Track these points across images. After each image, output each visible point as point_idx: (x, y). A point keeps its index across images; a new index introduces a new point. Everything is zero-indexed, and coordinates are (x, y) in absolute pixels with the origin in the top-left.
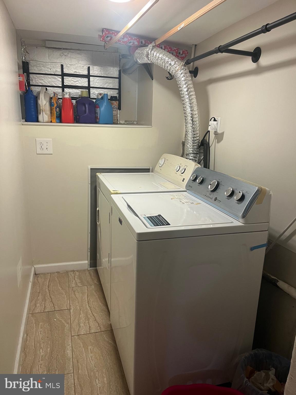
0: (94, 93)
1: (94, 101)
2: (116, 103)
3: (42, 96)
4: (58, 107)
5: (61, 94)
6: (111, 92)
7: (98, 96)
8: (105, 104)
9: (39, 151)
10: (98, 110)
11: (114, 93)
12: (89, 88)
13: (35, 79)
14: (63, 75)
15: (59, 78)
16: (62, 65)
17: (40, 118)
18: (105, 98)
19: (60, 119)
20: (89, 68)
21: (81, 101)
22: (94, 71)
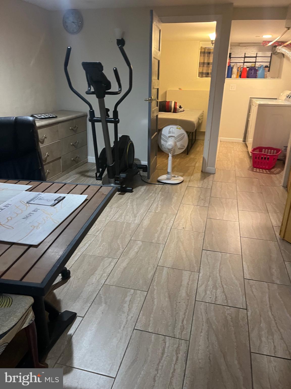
0: (258, 65)
1: (257, 68)
2: (267, 69)
3: (235, 67)
4: (241, 72)
5: (242, 66)
6: (266, 64)
7: (259, 66)
8: (261, 70)
9: (230, 90)
10: (258, 72)
11: (268, 64)
12: (255, 62)
13: (233, 60)
14: (245, 57)
15: (243, 59)
16: (245, 53)
17: (232, 76)
18: (262, 67)
19: (241, 76)
20: (257, 53)
21: (251, 68)
22: (259, 54)
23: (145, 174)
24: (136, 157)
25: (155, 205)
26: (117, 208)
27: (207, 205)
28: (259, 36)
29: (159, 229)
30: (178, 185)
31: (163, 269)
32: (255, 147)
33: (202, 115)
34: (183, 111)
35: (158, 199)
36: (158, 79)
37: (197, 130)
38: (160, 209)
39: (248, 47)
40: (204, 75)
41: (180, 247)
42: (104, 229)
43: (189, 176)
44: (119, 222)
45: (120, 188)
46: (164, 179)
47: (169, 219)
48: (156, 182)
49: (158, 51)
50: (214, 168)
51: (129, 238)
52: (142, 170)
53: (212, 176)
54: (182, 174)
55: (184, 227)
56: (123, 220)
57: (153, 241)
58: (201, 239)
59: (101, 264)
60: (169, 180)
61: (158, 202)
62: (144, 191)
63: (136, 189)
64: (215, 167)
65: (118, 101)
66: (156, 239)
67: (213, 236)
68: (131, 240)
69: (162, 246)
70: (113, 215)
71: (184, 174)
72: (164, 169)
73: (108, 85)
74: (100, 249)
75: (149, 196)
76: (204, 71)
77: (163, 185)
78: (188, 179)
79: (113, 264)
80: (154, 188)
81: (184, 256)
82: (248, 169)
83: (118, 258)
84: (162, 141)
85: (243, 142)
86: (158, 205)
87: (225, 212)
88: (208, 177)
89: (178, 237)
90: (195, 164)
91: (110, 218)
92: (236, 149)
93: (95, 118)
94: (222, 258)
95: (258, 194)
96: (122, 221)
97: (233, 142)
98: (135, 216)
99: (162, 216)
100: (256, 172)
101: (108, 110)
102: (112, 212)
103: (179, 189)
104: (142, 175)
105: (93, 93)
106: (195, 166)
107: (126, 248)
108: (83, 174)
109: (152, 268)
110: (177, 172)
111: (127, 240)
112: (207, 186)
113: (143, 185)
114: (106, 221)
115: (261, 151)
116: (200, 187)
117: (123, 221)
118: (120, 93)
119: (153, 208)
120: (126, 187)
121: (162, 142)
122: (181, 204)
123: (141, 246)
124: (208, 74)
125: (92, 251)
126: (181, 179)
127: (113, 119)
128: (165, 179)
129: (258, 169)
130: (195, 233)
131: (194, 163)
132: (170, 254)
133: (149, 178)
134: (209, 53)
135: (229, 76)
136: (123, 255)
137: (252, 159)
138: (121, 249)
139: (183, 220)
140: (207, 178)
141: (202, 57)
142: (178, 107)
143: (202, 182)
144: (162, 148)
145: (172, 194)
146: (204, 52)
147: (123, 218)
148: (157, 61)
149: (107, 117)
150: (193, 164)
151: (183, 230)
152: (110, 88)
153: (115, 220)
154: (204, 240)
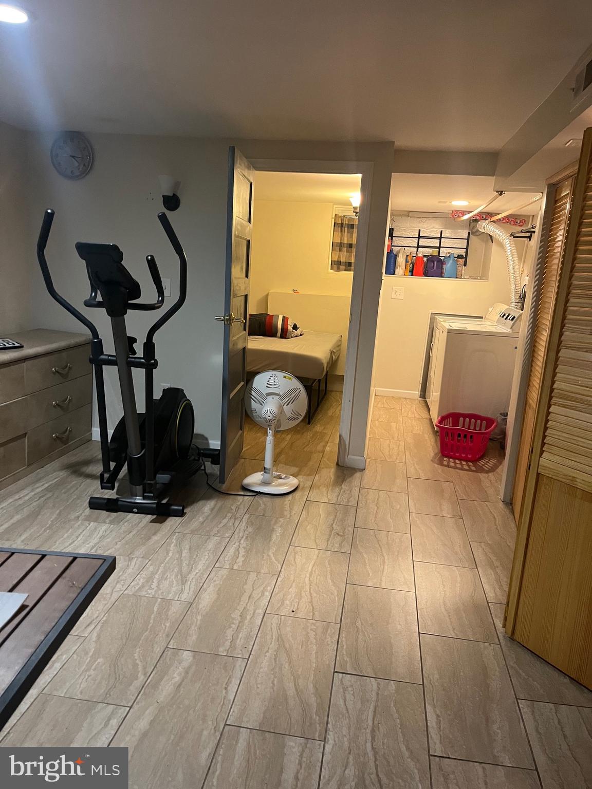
0: (444, 252)
1: (443, 258)
2: (461, 261)
3: (401, 255)
4: (412, 263)
5: (415, 253)
6: (459, 251)
7: (446, 254)
8: (451, 262)
9: (394, 296)
10: (444, 266)
11: (463, 252)
12: (439, 247)
13: (396, 241)
14: (419, 237)
15: (416, 240)
16: (420, 230)
17: (397, 272)
18: (452, 257)
19: (412, 272)
20: (442, 231)
21: (431, 259)
22: (445, 233)
23: (216, 469)
24: (197, 430)
25: (231, 550)
26: (142, 558)
27: (346, 548)
28: (445, 203)
29: (236, 615)
30: (286, 496)
31: (238, 733)
32: (445, 413)
33: (338, 345)
34: (301, 335)
35: (241, 534)
36: (247, 276)
37: (328, 374)
38: (243, 561)
39: (424, 220)
40: (343, 267)
41: (282, 665)
42: (104, 618)
43: (309, 475)
44: (143, 598)
45: (155, 506)
46: (256, 484)
47: (262, 588)
48: (238, 491)
49: (246, 223)
50: (362, 458)
51: (164, 644)
52: (210, 459)
53: (358, 475)
54: (294, 470)
55: (294, 610)
56: (153, 590)
57: (222, 651)
58: (331, 641)
59: (85, 725)
60: (267, 486)
61: (239, 542)
62: (210, 512)
63: (192, 507)
64: (365, 456)
65: (155, 324)
66: (228, 644)
67: (358, 631)
68: (167, 647)
69: (240, 664)
70: (132, 579)
71: (300, 470)
72: (257, 458)
73: (135, 290)
74: (89, 676)
75: (222, 525)
76: (343, 260)
77: (253, 498)
78: (309, 483)
79: (114, 723)
80: (232, 505)
81: (291, 692)
82: (432, 460)
83: (130, 705)
84: (252, 401)
85: (421, 399)
86: (238, 550)
87: (386, 567)
88: (351, 479)
89: (280, 638)
90: (325, 446)
91: (123, 585)
92: (408, 415)
93: (102, 357)
94: (378, 694)
95: (454, 520)
96: (151, 596)
97: (400, 398)
98: (183, 582)
99: (246, 580)
100: (448, 466)
101: (133, 340)
102: (130, 571)
103: (287, 507)
104: (208, 471)
105: (99, 305)
106: (323, 452)
107: (154, 672)
108: (76, 469)
109: (213, 731)
110: (286, 464)
111: (158, 650)
112: (348, 501)
113: (208, 498)
114: (113, 594)
115: (456, 423)
116: (334, 502)
117: (153, 593)
118: (159, 307)
119: (226, 559)
120: (168, 505)
121: (254, 404)
122: (290, 545)
123: (189, 667)
124: (350, 264)
125: (68, 684)
126: (293, 481)
127: (143, 360)
128: (259, 482)
129: (451, 460)
130: (318, 624)
131: (322, 444)
132: (258, 688)
133: (222, 481)
134: (352, 226)
135: (391, 271)
136: (144, 693)
137: (439, 437)
138: (141, 678)
139: (293, 590)
140: (348, 480)
141: (338, 234)
142: (290, 328)
143: (337, 490)
144: (253, 416)
145: (271, 520)
146: (342, 224)
147: (154, 585)
148: (245, 243)
149: (131, 355)
150: (319, 448)
151: (292, 618)
152: (138, 296)
153: (136, 592)
154: (339, 646)
